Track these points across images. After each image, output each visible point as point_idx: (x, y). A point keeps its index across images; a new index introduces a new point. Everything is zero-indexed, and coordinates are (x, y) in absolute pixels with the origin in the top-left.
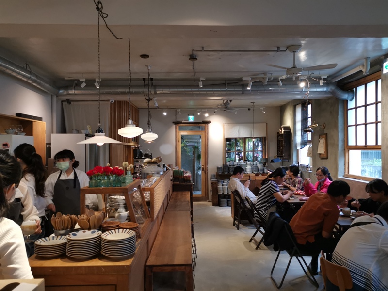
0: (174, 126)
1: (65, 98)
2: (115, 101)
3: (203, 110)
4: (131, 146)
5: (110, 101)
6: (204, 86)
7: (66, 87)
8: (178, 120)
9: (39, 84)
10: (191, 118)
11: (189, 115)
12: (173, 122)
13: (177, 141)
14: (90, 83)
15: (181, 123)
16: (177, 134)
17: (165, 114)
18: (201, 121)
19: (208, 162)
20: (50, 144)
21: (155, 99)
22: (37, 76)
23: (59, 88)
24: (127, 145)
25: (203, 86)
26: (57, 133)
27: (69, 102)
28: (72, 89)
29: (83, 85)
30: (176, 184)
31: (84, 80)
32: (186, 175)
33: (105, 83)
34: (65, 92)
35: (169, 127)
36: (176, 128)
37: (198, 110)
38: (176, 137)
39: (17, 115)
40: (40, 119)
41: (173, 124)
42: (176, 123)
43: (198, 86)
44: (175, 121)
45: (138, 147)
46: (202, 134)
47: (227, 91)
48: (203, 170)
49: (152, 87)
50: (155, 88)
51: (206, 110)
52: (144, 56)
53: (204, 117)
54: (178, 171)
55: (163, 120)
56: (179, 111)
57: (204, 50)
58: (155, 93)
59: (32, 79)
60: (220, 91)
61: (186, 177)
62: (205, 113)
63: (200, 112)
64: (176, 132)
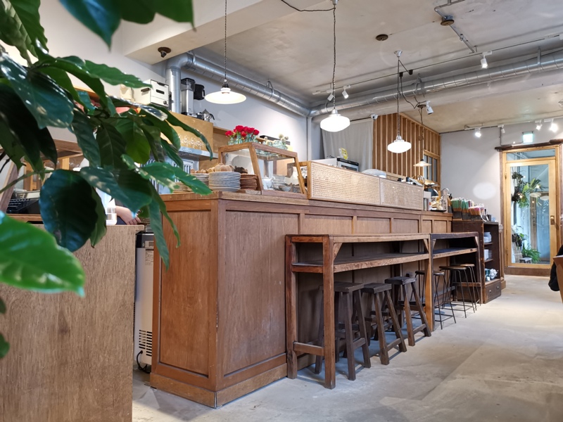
0: (498, 154)
5: (372, 117)
6: (490, 66)
7: (319, 107)
8: (505, 143)
10: (528, 139)
11: (524, 134)
12: (496, 148)
13: (503, 177)
15: (509, 148)
16: (504, 167)
17: (478, 135)
18: (548, 141)
19: (562, 209)
21: (427, 103)
22: (280, 94)
28: (324, 108)
29: (331, 97)
30: (456, 222)
31: (332, 91)
32: (473, 207)
35: (489, 156)
36: (501, 158)
37: (536, 122)
38: (501, 171)
41: (496, 151)
42: (502, 149)
44: (499, 146)
46: (550, 163)
47: (540, 66)
48: (552, 224)
49: (419, 86)
50: (422, 86)
51: (553, 119)
52: (382, 37)
53: (552, 134)
54: (459, 202)
55: (475, 145)
56: (501, 128)
57: (451, 3)
58: (424, 94)
59: (275, 97)
60: (527, 69)
61: (472, 210)
62: (549, 124)
63: (539, 124)
64: (501, 163)
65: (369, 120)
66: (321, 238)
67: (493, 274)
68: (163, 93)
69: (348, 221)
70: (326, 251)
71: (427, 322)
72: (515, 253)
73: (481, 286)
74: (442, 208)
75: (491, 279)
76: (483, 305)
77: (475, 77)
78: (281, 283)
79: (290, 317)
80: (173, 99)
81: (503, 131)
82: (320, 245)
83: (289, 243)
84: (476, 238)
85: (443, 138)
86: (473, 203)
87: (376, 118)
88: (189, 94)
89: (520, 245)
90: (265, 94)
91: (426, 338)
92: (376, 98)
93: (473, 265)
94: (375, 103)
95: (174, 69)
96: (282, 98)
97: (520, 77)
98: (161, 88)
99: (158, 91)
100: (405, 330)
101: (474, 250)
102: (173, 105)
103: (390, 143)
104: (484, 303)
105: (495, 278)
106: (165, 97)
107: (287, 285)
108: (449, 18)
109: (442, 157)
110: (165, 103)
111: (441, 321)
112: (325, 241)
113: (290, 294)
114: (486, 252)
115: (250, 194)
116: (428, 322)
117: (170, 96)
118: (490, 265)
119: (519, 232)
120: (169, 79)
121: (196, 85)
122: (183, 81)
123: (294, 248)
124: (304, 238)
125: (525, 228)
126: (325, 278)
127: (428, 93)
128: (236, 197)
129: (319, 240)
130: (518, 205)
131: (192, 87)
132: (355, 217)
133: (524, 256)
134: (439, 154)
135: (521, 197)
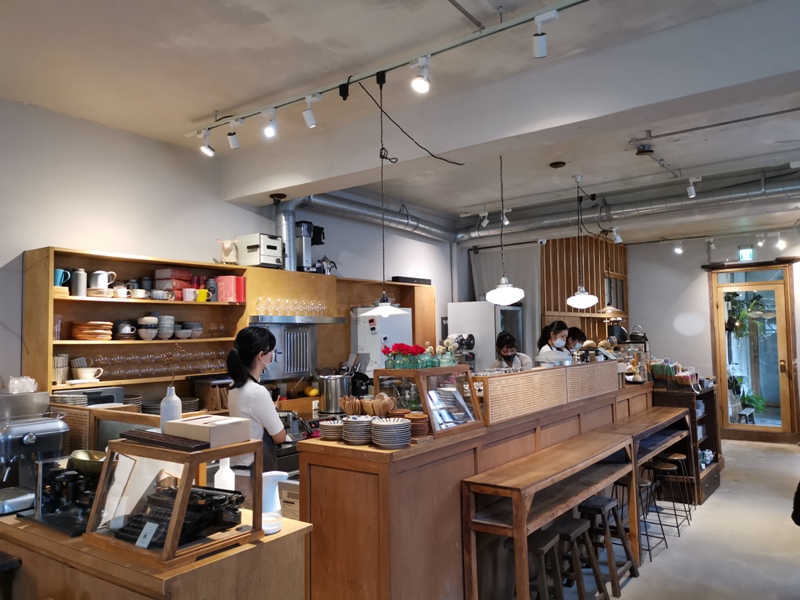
0: (705, 275)
1: (470, 245)
2: (548, 241)
3: (770, 235)
4: (604, 319)
5: (539, 241)
6: (699, 194)
7: (468, 229)
8: (715, 260)
9: (423, 230)
10: (746, 255)
11: (740, 248)
12: (703, 267)
13: (714, 306)
14: (495, 218)
15: (721, 266)
16: (714, 293)
17: (679, 251)
18: (773, 259)
19: (795, 352)
20: (446, 319)
21: (615, 229)
22: (417, 220)
23: (457, 231)
24: (594, 319)
25: (697, 193)
26: (459, 301)
27: (476, 249)
28: (474, 231)
29: (485, 223)
30: (659, 394)
31: (486, 214)
32: (681, 374)
33: (517, 215)
34: (466, 237)
35: (694, 277)
36: (710, 279)
37: (757, 236)
38: (711, 298)
39: (395, 279)
40: (428, 282)
41: (702, 270)
42: (711, 268)
43: (685, 195)
44: (707, 264)
45: (617, 322)
46: (777, 288)
47: (765, 194)
48: (782, 371)
49: (604, 209)
50: (608, 210)
51: (779, 233)
52: (556, 165)
53: (777, 250)
54: (662, 366)
55: (674, 263)
56: (709, 243)
57: (651, 137)
58: (610, 219)
59: (411, 226)
60: (747, 197)
61: (680, 378)
62: (775, 239)
63: (761, 240)
64: (711, 287)
65: (534, 244)
66: (509, 491)
67: (708, 458)
68: (274, 248)
69: (530, 437)
70: (517, 509)
71: (633, 558)
72: (732, 403)
73: (695, 481)
74: (640, 378)
75: (707, 465)
76: (698, 507)
77: (679, 204)
78: (458, 545)
79: (471, 589)
80: (287, 252)
81: (713, 246)
82: (508, 500)
83: (466, 493)
84: (687, 418)
85: (631, 250)
86: (680, 366)
87: (545, 242)
88: (305, 241)
89: (739, 393)
90: (399, 223)
91: (633, 580)
92: (546, 222)
93: (684, 457)
94: (543, 228)
95: (287, 213)
96: (420, 225)
97: (739, 205)
98: (272, 243)
99: (269, 247)
100: (604, 564)
101: (685, 434)
102: (287, 259)
103: (569, 296)
104: (700, 503)
105: (712, 462)
106: (278, 253)
107: (465, 546)
108: (646, 149)
109: (629, 277)
110: (278, 261)
111: (649, 550)
112: (515, 496)
113: (470, 559)
114: (700, 429)
115: (423, 443)
116: (634, 555)
117: (284, 250)
118: (704, 446)
119: (737, 374)
120: (281, 226)
121: (315, 227)
122: (298, 224)
123: (473, 498)
124: (485, 488)
125: (744, 368)
126: (517, 544)
127: (615, 219)
128: (408, 453)
129: (508, 493)
130: (733, 334)
131: (309, 230)
132: (538, 429)
133: (744, 406)
134: (626, 273)
135: (737, 324)
